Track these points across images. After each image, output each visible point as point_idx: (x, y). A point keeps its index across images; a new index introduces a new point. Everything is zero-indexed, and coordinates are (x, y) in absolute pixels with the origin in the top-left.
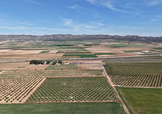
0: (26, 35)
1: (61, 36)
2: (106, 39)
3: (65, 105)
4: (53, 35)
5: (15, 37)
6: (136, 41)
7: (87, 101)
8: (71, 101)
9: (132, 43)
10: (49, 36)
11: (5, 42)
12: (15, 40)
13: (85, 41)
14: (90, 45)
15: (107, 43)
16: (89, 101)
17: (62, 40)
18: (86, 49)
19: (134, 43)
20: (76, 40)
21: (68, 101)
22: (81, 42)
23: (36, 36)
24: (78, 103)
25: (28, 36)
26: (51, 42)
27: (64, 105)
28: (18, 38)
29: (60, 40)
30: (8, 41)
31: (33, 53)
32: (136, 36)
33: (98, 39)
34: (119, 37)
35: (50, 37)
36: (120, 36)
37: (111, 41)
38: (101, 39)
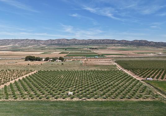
0: (30, 40)
1: (66, 41)
2: (112, 43)
3: (55, 105)
4: (58, 40)
5: (19, 41)
6: (145, 45)
7: (100, 99)
8: (68, 99)
9: (141, 47)
10: (53, 40)
11: (9, 46)
12: (18, 44)
13: (90, 46)
14: (96, 48)
15: (114, 47)
16: (104, 100)
17: (67, 45)
18: (91, 51)
19: (143, 47)
20: (81, 44)
21: (62, 99)
22: (86, 46)
23: (40, 40)
24: (82, 102)
25: (32, 40)
26: (55, 46)
27: (52, 105)
28: (22, 42)
29: (64, 45)
30: (11, 45)
31: (34, 53)
32: (144, 41)
33: (104, 43)
34: (126, 41)
35: (54, 42)
36: (128, 41)
37: (118, 46)
38: (107, 43)
